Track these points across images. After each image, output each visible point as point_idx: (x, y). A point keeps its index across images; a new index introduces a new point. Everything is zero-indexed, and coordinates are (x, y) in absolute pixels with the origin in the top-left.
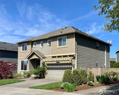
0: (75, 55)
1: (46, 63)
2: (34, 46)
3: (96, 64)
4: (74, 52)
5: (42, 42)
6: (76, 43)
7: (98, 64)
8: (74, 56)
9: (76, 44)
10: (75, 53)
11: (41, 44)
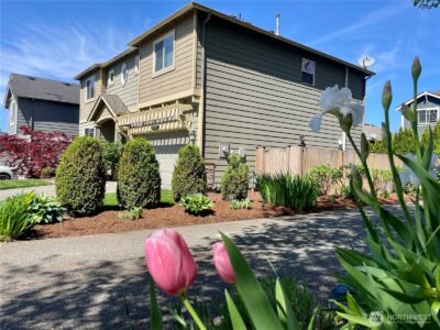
0: (197, 97)
1: (130, 132)
2: (109, 81)
3: (298, 137)
4: (193, 85)
5: (124, 66)
6: (203, 50)
7: (306, 138)
8: (193, 100)
9: (202, 57)
10: (196, 88)
11: (122, 75)
